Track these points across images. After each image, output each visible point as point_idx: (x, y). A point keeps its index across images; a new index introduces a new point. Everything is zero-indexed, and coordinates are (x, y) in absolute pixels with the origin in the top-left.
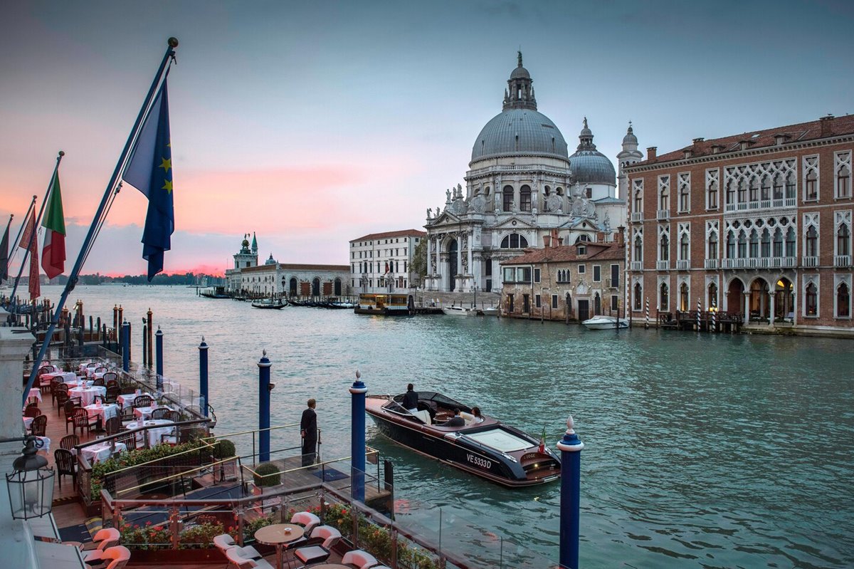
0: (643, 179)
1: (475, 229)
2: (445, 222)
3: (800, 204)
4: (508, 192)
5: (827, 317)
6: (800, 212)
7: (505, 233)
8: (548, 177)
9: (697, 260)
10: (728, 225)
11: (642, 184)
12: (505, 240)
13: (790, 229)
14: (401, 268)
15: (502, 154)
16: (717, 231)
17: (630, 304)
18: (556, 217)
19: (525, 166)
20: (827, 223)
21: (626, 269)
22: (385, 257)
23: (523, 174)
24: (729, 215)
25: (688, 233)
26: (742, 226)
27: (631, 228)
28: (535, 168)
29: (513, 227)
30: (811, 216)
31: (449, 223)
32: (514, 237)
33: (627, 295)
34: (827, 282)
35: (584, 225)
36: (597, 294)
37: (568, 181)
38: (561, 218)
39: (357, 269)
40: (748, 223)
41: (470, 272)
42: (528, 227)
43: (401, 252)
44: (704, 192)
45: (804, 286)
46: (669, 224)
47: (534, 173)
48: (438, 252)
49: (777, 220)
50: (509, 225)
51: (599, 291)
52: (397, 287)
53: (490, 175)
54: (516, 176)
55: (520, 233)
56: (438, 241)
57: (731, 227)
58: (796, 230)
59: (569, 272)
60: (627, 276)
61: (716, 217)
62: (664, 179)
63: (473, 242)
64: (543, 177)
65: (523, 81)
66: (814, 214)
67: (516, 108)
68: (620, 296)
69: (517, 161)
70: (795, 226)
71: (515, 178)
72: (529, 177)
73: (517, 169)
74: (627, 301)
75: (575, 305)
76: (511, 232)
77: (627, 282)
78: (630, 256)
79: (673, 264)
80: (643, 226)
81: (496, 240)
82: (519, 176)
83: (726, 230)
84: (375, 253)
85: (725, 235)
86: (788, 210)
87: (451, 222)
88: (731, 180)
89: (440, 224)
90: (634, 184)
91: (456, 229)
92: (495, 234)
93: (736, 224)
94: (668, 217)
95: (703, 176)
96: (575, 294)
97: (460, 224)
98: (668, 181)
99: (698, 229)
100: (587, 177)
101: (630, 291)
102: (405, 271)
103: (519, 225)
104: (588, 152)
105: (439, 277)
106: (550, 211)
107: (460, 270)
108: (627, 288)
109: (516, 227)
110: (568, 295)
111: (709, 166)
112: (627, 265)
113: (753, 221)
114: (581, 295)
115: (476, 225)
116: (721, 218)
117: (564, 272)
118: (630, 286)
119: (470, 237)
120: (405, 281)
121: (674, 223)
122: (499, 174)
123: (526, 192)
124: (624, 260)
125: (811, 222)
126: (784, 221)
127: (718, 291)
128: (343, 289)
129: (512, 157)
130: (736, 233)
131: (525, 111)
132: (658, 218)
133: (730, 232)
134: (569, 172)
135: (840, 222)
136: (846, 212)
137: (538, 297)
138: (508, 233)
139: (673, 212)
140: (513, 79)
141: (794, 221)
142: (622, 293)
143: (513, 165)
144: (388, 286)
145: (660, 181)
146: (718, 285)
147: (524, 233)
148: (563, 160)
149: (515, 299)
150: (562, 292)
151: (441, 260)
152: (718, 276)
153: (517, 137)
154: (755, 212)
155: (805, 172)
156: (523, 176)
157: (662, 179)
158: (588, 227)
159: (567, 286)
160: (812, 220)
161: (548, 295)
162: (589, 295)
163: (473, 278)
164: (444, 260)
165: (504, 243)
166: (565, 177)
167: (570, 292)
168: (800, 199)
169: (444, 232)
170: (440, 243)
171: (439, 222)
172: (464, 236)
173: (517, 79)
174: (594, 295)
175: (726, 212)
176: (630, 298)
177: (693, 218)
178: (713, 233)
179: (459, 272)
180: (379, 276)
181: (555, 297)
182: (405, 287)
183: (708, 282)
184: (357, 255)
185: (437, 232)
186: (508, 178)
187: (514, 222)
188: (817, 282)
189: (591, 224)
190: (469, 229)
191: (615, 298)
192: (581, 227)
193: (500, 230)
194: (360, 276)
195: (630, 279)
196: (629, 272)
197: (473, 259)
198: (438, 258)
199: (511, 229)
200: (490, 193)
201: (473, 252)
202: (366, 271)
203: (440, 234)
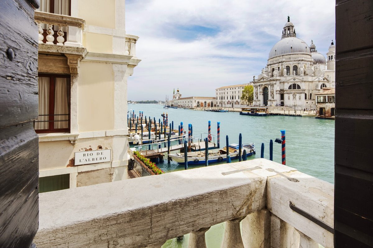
1: (277, 82)
2: (262, 80)
4: (288, 68)
7: (290, 84)
12: (290, 86)
14: (237, 98)
15: (285, 54)
18: (311, 77)
19: (295, 58)
22: (230, 94)
28: (300, 59)
31: (264, 81)
35: (324, 79)
37: (312, 63)
38: (313, 77)
39: (218, 98)
41: (275, 98)
42: (301, 81)
43: (237, 92)
47: (300, 60)
48: (259, 92)
50: (292, 80)
52: (235, 104)
53: (280, 62)
55: (297, 83)
56: (259, 87)
63: (277, 87)
64: (303, 62)
65: (291, 27)
67: (288, 37)
69: (292, 56)
71: (291, 63)
72: (297, 62)
73: (292, 59)
76: (293, 83)
81: (286, 86)
82: (293, 62)
84: (226, 93)
87: (265, 80)
89: (260, 81)
91: (268, 83)
92: (286, 84)
97: (271, 80)
102: (239, 99)
103: (297, 80)
105: (260, 101)
106: (307, 74)
109: (295, 81)
115: (277, 81)
119: (275, 86)
120: (239, 102)
122: (284, 61)
123: (295, 68)
128: (214, 105)
129: (289, 55)
131: (292, 38)
134: (313, 60)
138: (292, 84)
140: (286, 27)
143: (290, 58)
144: (232, 104)
147: (299, 84)
149: (326, 110)
151: (260, 94)
153: (291, 47)
156: (294, 62)
158: (325, 80)
163: (276, 101)
164: (261, 95)
165: (290, 88)
166: (311, 62)
169: (262, 84)
170: (260, 88)
171: (259, 81)
172: (272, 85)
173: (288, 26)
179: (269, 99)
180: (228, 100)
182: (239, 104)
184: (218, 94)
185: (258, 84)
186: (288, 63)
187: (294, 79)
189: (326, 79)
190: (274, 82)
192: (323, 80)
193: (288, 82)
194: (220, 101)
197: (276, 94)
198: (259, 94)
199: (293, 82)
200: (280, 69)
201: (276, 91)
202: (222, 99)
203: (260, 85)
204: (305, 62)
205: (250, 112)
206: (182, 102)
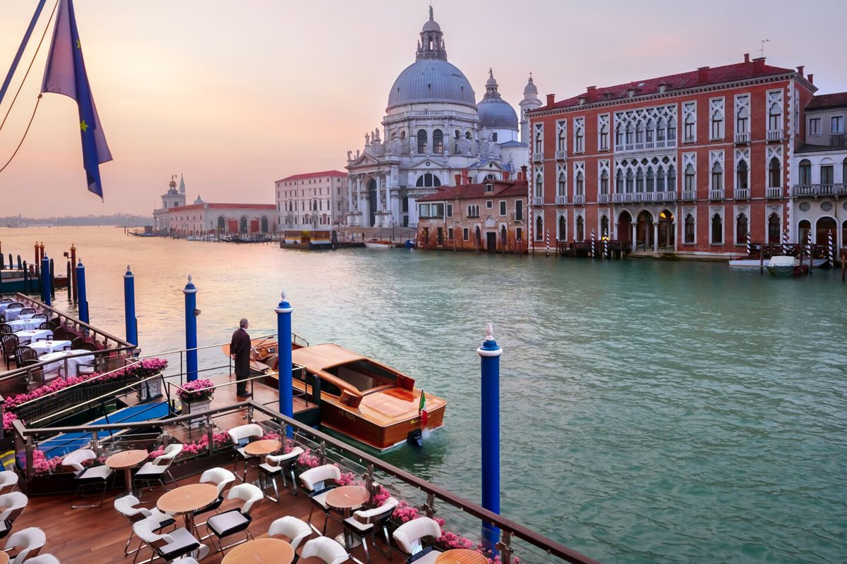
0: (542, 123)
1: (392, 169)
2: (364, 163)
3: (680, 144)
4: (422, 135)
5: (703, 245)
6: (680, 152)
7: (420, 173)
8: (458, 122)
9: (591, 195)
10: (617, 164)
11: (542, 127)
12: (421, 178)
13: (671, 167)
14: (325, 206)
15: (416, 101)
16: (608, 170)
17: (532, 235)
18: (466, 159)
19: (437, 112)
20: (703, 162)
21: (529, 204)
22: (309, 196)
23: (435, 119)
24: (618, 155)
25: (583, 171)
26: (630, 165)
27: (532, 167)
28: (446, 114)
29: (427, 167)
30: (689, 155)
31: (368, 164)
32: (428, 176)
33: (530, 227)
34: (703, 214)
35: (491, 166)
36: (504, 227)
37: (476, 126)
38: (470, 159)
39: (283, 208)
40: (635, 162)
41: (388, 209)
42: (441, 167)
43: (324, 191)
44: (597, 135)
45: (683, 217)
46: (566, 164)
47: (446, 118)
48: (358, 191)
49: (660, 159)
50: (424, 166)
51: (505, 224)
52: (321, 223)
53: (405, 120)
54: (429, 121)
55: (434, 173)
56: (358, 180)
57: (620, 166)
58: (676, 168)
59: (478, 207)
60: (530, 210)
61: (607, 157)
62: (561, 123)
63: (391, 181)
64: (453, 122)
65: (434, 33)
66: (692, 154)
67: (428, 58)
68: (523, 228)
69: (430, 107)
70: (675, 164)
71: (428, 122)
72: (441, 122)
73: (429, 115)
74: (530, 232)
75: (484, 236)
76: (426, 172)
77: (530, 216)
78: (532, 192)
79: (570, 199)
80: (543, 165)
81: (412, 179)
82: (432, 121)
83: (616, 168)
84: (300, 193)
85: (615, 173)
86: (669, 150)
87: (370, 163)
88: (620, 124)
89: (360, 165)
90: (535, 128)
91: (375, 170)
92: (411, 174)
93: (624, 163)
94: (565, 157)
95: (595, 121)
96: (483, 227)
97: (379, 165)
98: (565, 124)
99: (591, 167)
100: (493, 122)
101: (532, 224)
102: (329, 209)
103: (433, 166)
104: (494, 100)
105: (360, 214)
106: (460, 153)
107: (379, 207)
108: (530, 221)
109: (429, 167)
110: (478, 228)
111: (601, 111)
112: (530, 200)
113: (639, 160)
114: (489, 228)
115: (393, 166)
116: (612, 158)
117: (474, 207)
118: (532, 219)
119: (388, 177)
120: (329, 218)
121: (570, 162)
122: (413, 119)
123: (438, 135)
124: (527, 196)
125: (689, 160)
126: (666, 160)
127: (609, 223)
128: (270, 227)
129: (425, 103)
130: (624, 172)
131: (436, 61)
132: (557, 157)
133: (620, 170)
134: (477, 118)
135: (714, 160)
136: (719, 152)
137: (451, 230)
138: (423, 173)
139: (570, 153)
140: (425, 32)
141: (674, 160)
142: (526, 225)
143: (426, 111)
144: (313, 223)
145: (558, 125)
146: (609, 217)
147: (437, 173)
148: (471, 107)
149: (430, 233)
150: (472, 226)
151: (362, 198)
152: (609, 209)
153: (429, 85)
154: (641, 152)
155: (684, 116)
156: (436, 121)
157: (560, 123)
158: (494, 167)
159: (476, 220)
160: (690, 159)
161: (459, 228)
162: (496, 227)
163: (391, 214)
164: (364, 198)
165: (419, 183)
166: (473, 122)
167: (480, 225)
168: (680, 140)
169: (364, 172)
170: (361, 182)
171: (359, 163)
172: (383, 176)
173: (428, 32)
174: (501, 228)
175: (615, 152)
176: (532, 230)
177: (587, 158)
178: (604, 171)
179: (378, 209)
180: (303, 214)
181: (466, 230)
182: (329, 223)
183: (600, 215)
184: (282, 194)
185: (357, 172)
186: (422, 123)
187: (428, 164)
188: (694, 214)
189: (497, 165)
190: (387, 169)
191: (519, 230)
192: (488, 167)
193: (415, 171)
194: (286, 214)
195: (532, 213)
196: (531, 207)
197: (391, 197)
198: (359, 196)
199: (425, 169)
200: (406, 136)
201: (391, 191)
202: (291, 209)
203: (360, 175)
204: (459, 123)
205: (299, 241)
206: (179, 219)
